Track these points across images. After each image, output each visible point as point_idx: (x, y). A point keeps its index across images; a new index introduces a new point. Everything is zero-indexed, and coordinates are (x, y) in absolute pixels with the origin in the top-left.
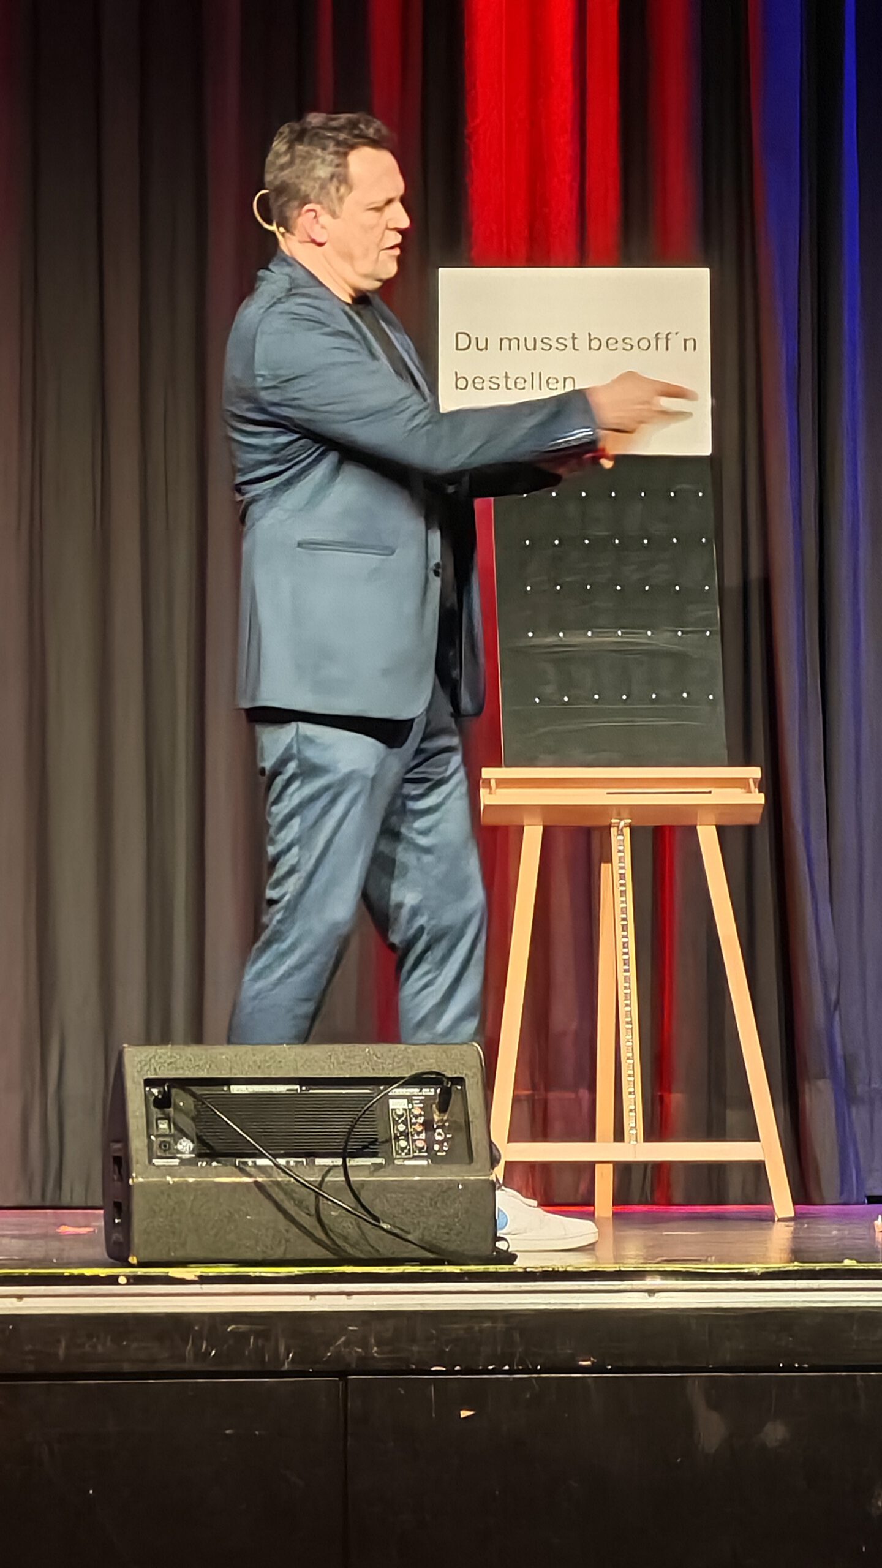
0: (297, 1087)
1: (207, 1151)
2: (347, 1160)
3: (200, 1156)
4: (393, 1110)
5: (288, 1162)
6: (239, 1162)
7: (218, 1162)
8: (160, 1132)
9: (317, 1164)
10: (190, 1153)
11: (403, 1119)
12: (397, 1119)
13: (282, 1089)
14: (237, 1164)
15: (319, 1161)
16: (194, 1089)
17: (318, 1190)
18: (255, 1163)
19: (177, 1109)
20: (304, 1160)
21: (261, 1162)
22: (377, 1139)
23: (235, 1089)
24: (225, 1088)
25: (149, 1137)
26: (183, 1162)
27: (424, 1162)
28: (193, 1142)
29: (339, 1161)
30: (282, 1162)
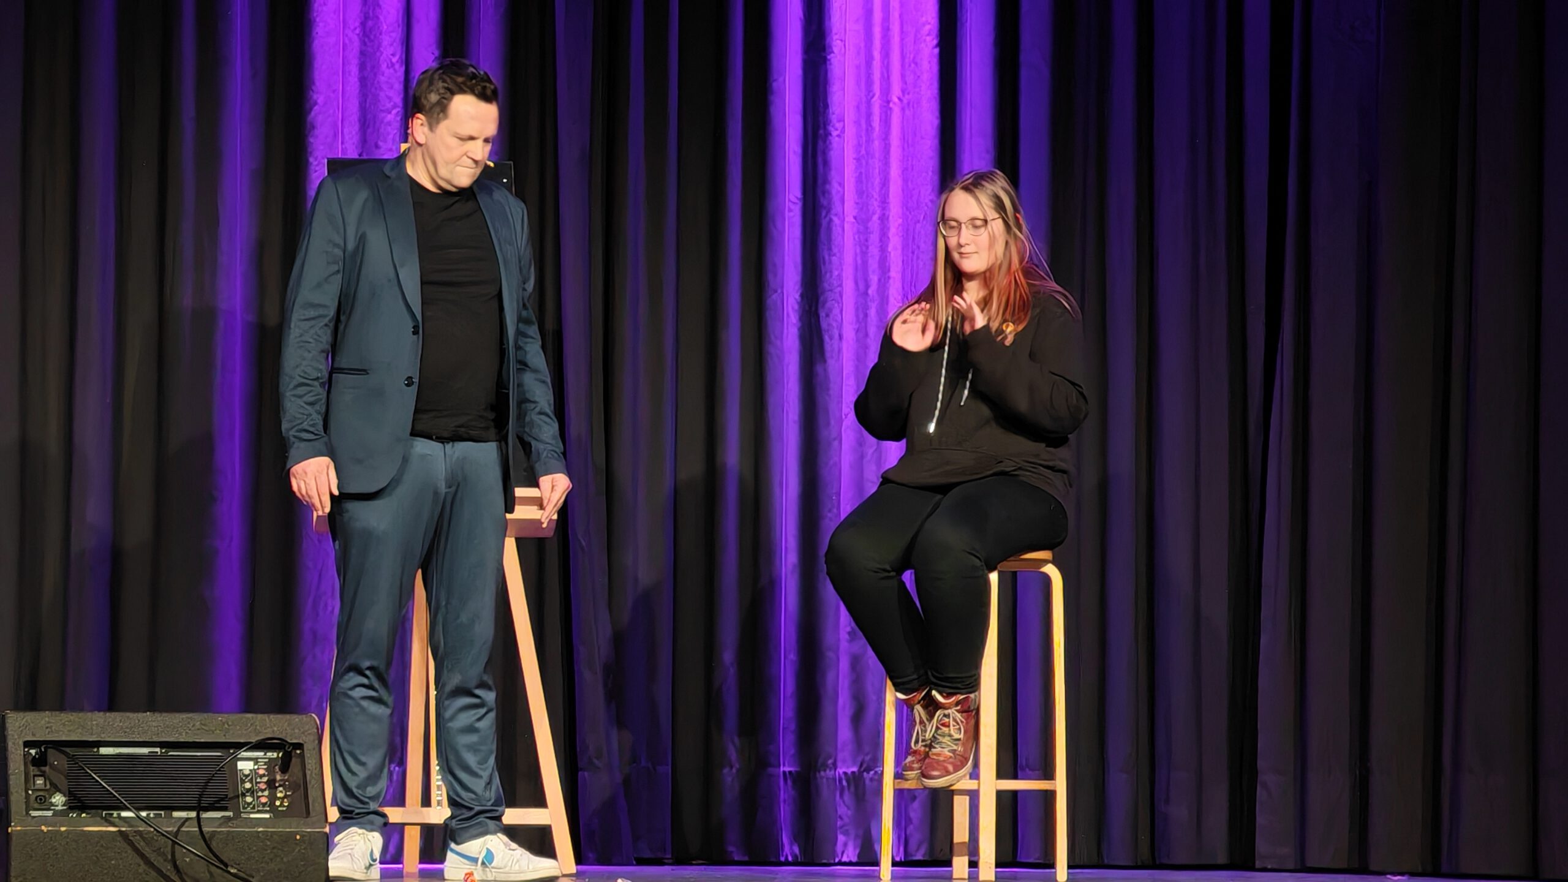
0: (158, 750)
1: (77, 804)
2: (201, 812)
3: (71, 808)
4: (240, 770)
5: (148, 815)
6: (106, 814)
7: (87, 814)
8: (36, 787)
9: (173, 816)
10: (62, 806)
11: (249, 778)
12: (244, 778)
13: (145, 751)
14: (104, 815)
15: (176, 814)
16: (68, 750)
17: (174, 840)
18: (119, 814)
19: (52, 767)
20: (163, 813)
21: (124, 814)
22: (227, 795)
23: (104, 751)
24: (95, 750)
25: (27, 792)
26: (56, 814)
27: (267, 816)
28: (65, 796)
29: (193, 814)
30: (144, 814)
